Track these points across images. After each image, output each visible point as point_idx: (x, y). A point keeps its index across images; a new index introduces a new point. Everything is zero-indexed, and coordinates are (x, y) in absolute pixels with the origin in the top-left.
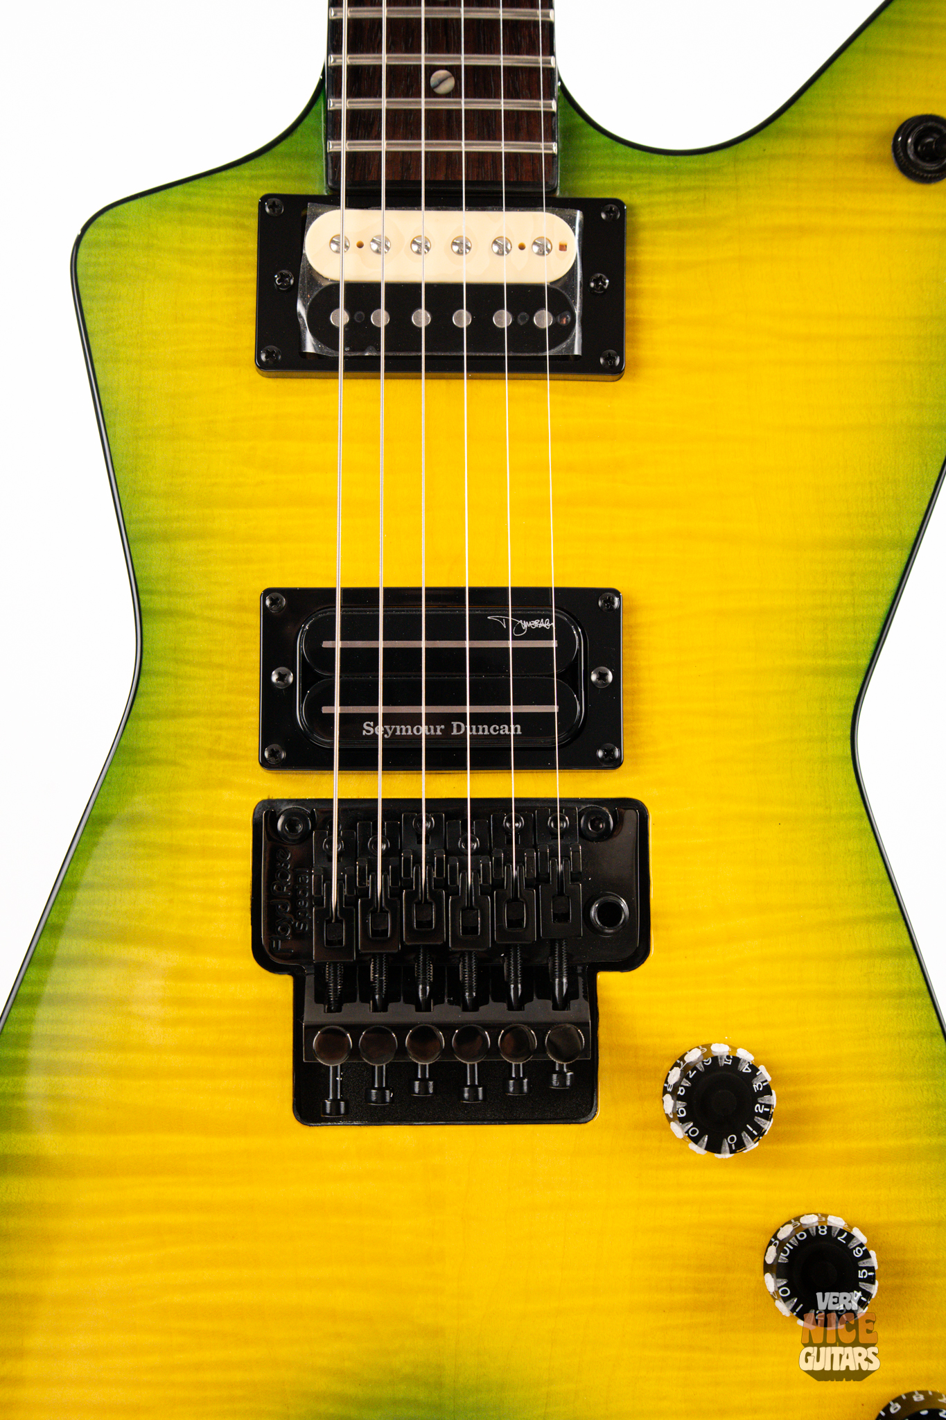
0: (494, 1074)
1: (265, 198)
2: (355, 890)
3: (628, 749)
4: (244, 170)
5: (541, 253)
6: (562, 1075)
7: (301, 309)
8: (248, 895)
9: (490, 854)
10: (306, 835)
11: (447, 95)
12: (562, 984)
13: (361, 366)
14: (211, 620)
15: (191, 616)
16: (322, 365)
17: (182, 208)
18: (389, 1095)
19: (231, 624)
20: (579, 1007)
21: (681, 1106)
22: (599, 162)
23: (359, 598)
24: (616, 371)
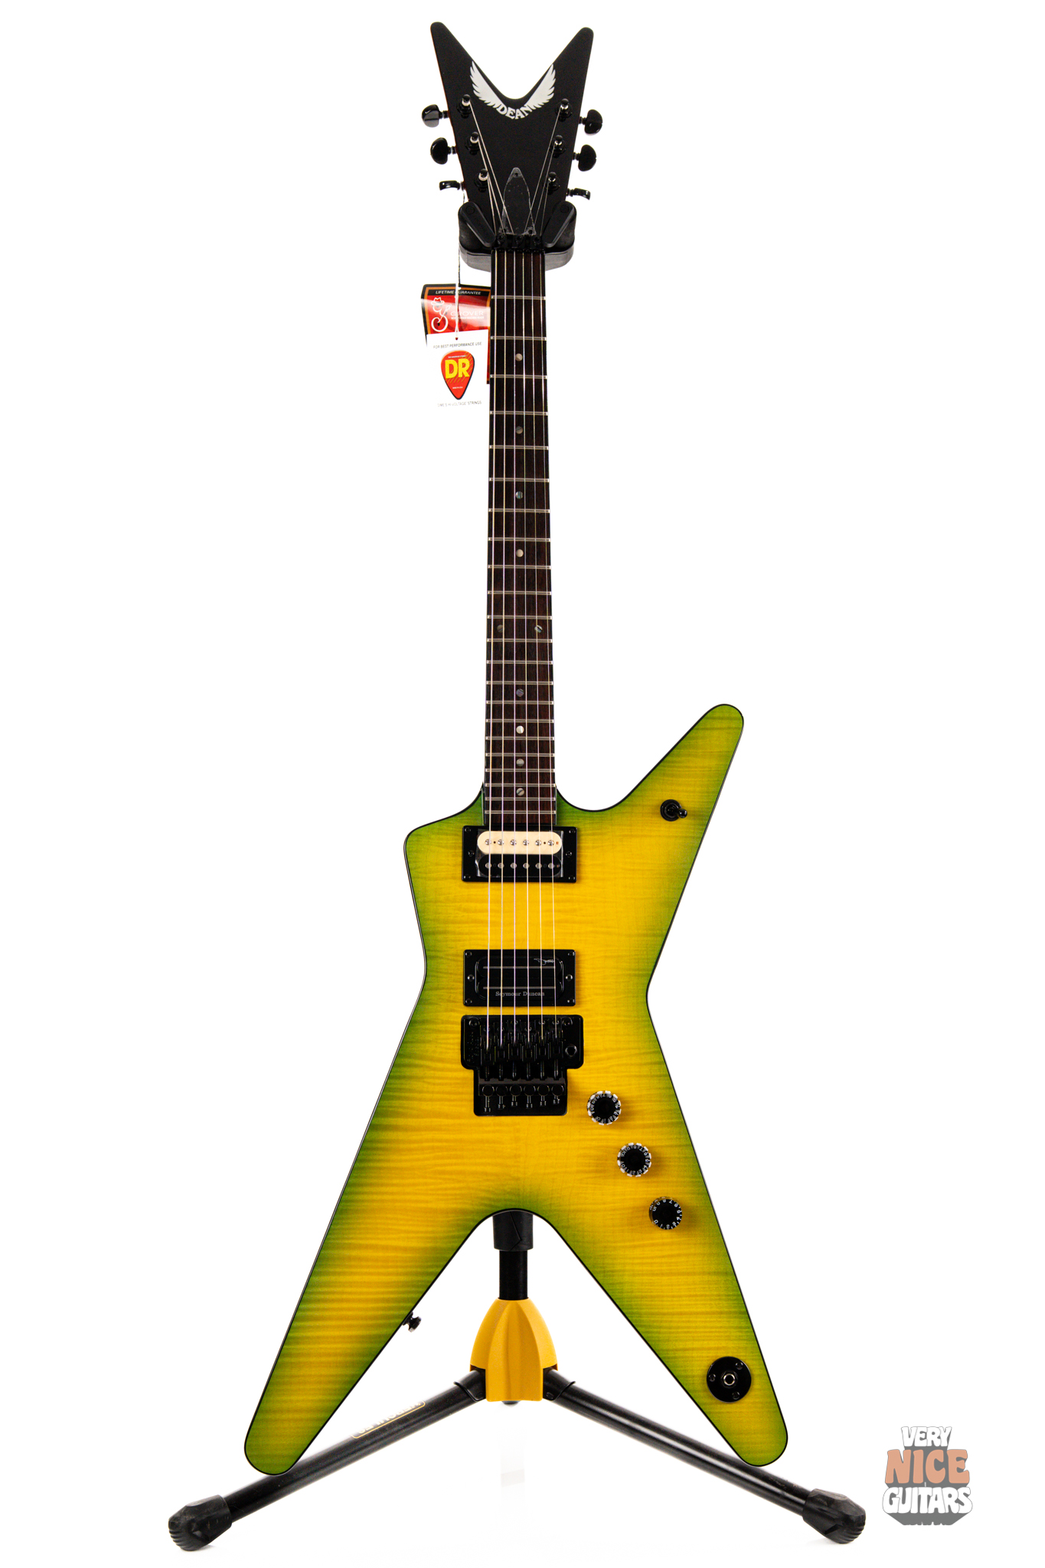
0: (536, 1100)
1: (465, 827)
2: (493, 1044)
3: (576, 1000)
4: (458, 818)
5: (551, 845)
6: (556, 1100)
7: (476, 862)
8: (460, 1045)
9: (535, 1033)
10: (478, 1026)
11: (522, 796)
12: (556, 1073)
13: (496, 880)
14: (448, 959)
15: (442, 958)
16: (485, 880)
17: (439, 829)
18: (504, 1106)
19: (454, 960)
20: (561, 1081)
21: (593, 1106)
22: (567, 814)
23: (495, 953)
24: (574, 881)
